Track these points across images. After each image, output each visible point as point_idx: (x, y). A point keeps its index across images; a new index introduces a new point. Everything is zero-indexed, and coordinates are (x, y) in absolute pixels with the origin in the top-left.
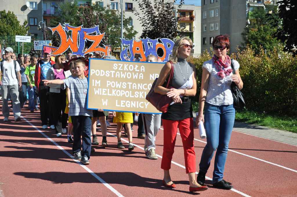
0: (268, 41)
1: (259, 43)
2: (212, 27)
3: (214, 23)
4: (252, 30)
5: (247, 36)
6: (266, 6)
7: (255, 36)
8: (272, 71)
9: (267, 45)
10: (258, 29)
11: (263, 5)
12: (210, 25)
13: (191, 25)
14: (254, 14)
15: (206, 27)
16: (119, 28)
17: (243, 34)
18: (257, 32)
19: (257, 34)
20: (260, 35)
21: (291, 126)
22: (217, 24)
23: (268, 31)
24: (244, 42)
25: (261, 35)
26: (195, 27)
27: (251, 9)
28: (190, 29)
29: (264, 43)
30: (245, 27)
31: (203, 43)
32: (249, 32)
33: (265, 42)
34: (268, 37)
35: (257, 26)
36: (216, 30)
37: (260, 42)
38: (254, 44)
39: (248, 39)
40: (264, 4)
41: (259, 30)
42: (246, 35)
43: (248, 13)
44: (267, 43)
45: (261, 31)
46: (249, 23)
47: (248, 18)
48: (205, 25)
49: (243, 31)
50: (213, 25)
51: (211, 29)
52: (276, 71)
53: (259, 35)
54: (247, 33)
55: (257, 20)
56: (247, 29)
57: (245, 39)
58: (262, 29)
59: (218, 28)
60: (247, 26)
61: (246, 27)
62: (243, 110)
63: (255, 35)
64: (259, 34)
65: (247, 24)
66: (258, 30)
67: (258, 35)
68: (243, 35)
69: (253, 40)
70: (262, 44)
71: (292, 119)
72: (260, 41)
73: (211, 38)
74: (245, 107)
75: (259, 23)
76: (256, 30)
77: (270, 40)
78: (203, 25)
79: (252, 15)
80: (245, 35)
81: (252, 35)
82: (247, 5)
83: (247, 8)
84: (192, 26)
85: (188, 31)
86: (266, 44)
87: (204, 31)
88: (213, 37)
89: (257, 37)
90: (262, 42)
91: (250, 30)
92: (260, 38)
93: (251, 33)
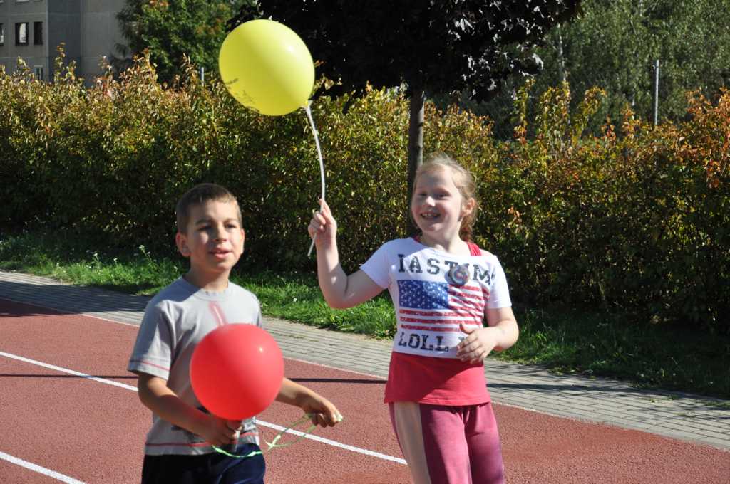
0: (201, 40)
1: (173, 47)
4: (151, 6)
5: (134, 24)
7: (161, 25)
8: (222, 136)
9: (199, 54)
10: (170, 1)
17: (121, 17)
18: (168, 12)
19: (167, 19)
20: (176, 22)
21: (284, 304)
23: (202, 9)
24: (125, 42)
25: (181, 23)
29: (189, 48)
32: (141, 12)
33: (193, 45)
34: (200, 30)
36: (35, 1)
37: (178, 44)
38: (157, 48)
39: (140, 33)
41: (174, 7)
42: (134, 19)
44: (197, 48)
45: (181, 8)
49: (121, 6)
52: (236, 136)
53: (172, 23)
54: (135, 15)
56: (136, 3)
57: (128, 33)
58: (182, 5)
62: (135, 255)
63: (160, 21)
64: (174, 19)
66: (170, 7)
67: (170, 21)
68: (121, 21)
69: (155, 36)
71: (287, 282)
72: (176, 41)
73: (18, 26)
74: (142, 247)
76: (165, 7)
77: (208, 38)
80: (128, 20)
81: (152, 22)
86: (193, 49)
88: (27, 24)
89: (165, 27)
90: (184, 44)
91: (146, 6)
92: (175, 32)
93: (147, 16)
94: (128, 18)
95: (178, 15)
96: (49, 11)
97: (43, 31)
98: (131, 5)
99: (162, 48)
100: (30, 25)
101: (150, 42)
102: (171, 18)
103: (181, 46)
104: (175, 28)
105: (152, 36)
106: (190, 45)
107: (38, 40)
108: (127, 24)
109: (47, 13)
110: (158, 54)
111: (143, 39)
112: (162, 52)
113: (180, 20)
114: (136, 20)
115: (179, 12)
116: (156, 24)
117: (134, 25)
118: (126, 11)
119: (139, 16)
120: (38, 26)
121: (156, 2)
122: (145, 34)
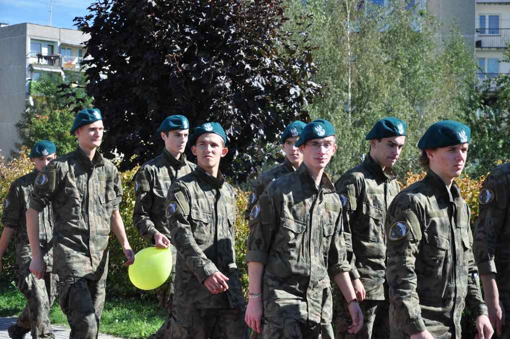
0: (69, 141)
4: (38, 118)
5: (27, 130)
6: (66, 72)
7: (43, 131)
9: (68, 149)
10: (50, 116)
11: (60, 70)
14: (43, 86)
17: (18, 125)
18: (48, 122)
19: (47, 127)
20: (53, 129)
23: (70, 121)
24: (21, 142)
25: (56, 129)
27: (36, 75)
29: (61, 145)
30: (24, 113)
32: (31, 123)
33: (64, 144)
35: (47, 110)
39: (30, 136)
40: (62, 69)
41: (52, 119)
42: (26, 127)
43: (30, 84)
44: (66, 145)
45: (56, 120)
46: (32, 103)
47: (29, 94)
49: (18, 119)
53: (51, 129)
54: (26, 124)
55: (47, 99)
56: (28, 116)
57: (22, 135)
58: (57, 118)
60: (28, 110)
61: (25, 111)
63: (43, 128)
64: (52, 127)
65: (28, 106)
66: (49, 119)
67: (49, 128)
68: (18, 128)
75: (52, 105)
76: (46, 119)
79: (37, 89)
80: (23, 128)
81: (37, 129)
82: (27, 67)
83: (28, 73)
86: (64, 146)
89: (46, 132)
90: (58, 143)
91: (34, 118)
92: (52, 135)
93: (35, 125)
94: (23, 126)
95: (54, 124)
98: (25, 118)
102: (49, 126)
104: (52, 133)
105: (37, 138)
108: (22, 130)
111: (32, 140)
113: (56, 127)
114: (28, 128)
115: (55, 123)
116: (40, 130)
118: (22, 122)
119: (29, 125)
121: (41, 116)
122: (33, 136)
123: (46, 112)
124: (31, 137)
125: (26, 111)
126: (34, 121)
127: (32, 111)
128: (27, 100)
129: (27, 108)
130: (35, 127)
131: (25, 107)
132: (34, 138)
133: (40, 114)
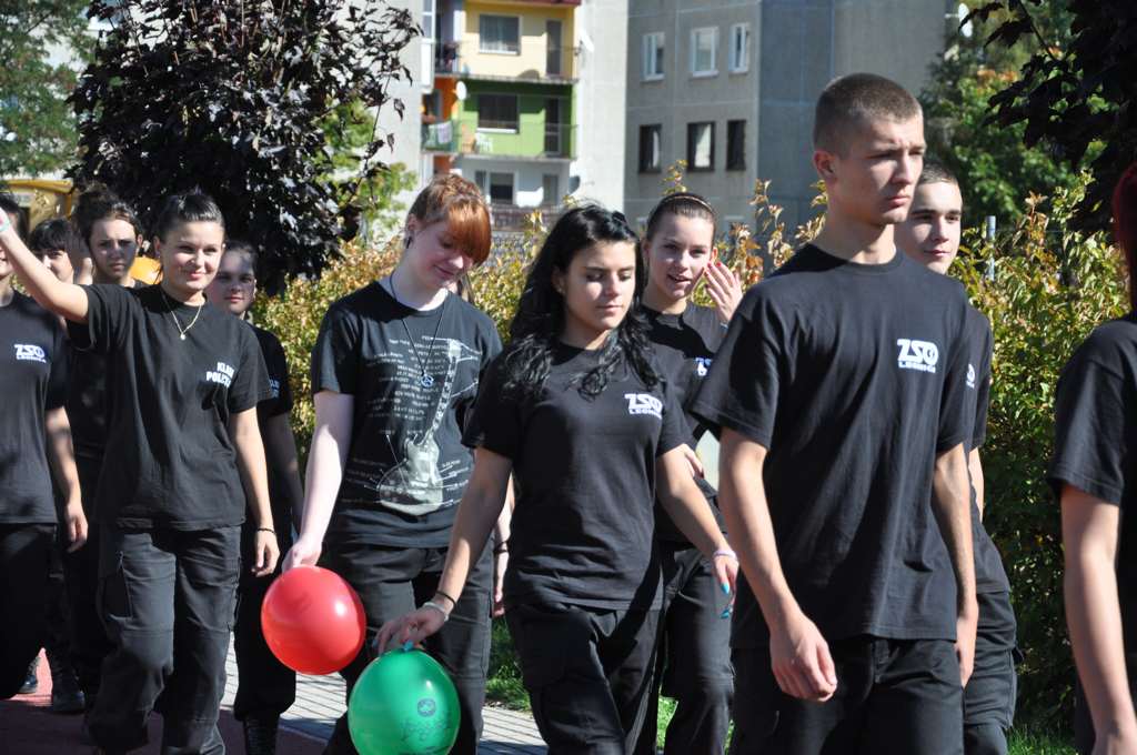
1: (1027, 174)
2: (707, 53)
3: (722, 20)
4: (981, 81)
12: (693, 37)
13: (557, 31)
15: (660, 52)
16: (26, 37)
22: (739, 30)
26: (589, 46)
28: (554, 62)
29: (1063, 176)
30: (938, 62)
31: (636, 167)
32: (957, 98)
36: (732, 75)
37: (1036, 166)
38: (990, 177)
42: (945, 112)
46: (967, 29)
48: (653, 36)
50: (709, 37)
51: (697, 70)
56: (953, 71)
59: (746, 63)
60: (953, 52)
61: (941, 55)
65: (953, 36)
69: (988, 151)
70: (1047, 178)
72: (1034, 161)
73: (693, 131)
78: (645, 38)
84: (564, 43)
85: (534, 73)
87: (648, 78)
88: (713, 125)
90: (1051, 166)
91: (968, 81)
93: (970, 103)
94: (933, 109)
96: (762, 97)
97: (747, 141)
98: (941, 81)
99: (1002, 176)
100: (718, 127)
101: (974, 164)
103: (1045, 171)
105: (979, 150)
106: (1064, 170)
107: (735, 160)
109: (756, 100)
110: (992, 190)
111: (960, 156)
112: (1001, 187)
114: (948, 115)
117: (947, 125)
118: (930, 93)
119: (951, 103)
120: (736, 128)
121: (993, 72)
122: (964, 144)
123: (1013, 59)
124: (958, 148)
125: (947, 56)
126: (968, 90)
127: (965, 56)
128: (948, 16)
129: (948, 46)
130: (971, 112)
131: (943, 42)
132: (968, 150)
133: (991, 66)
